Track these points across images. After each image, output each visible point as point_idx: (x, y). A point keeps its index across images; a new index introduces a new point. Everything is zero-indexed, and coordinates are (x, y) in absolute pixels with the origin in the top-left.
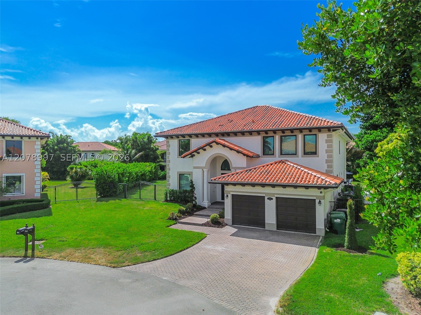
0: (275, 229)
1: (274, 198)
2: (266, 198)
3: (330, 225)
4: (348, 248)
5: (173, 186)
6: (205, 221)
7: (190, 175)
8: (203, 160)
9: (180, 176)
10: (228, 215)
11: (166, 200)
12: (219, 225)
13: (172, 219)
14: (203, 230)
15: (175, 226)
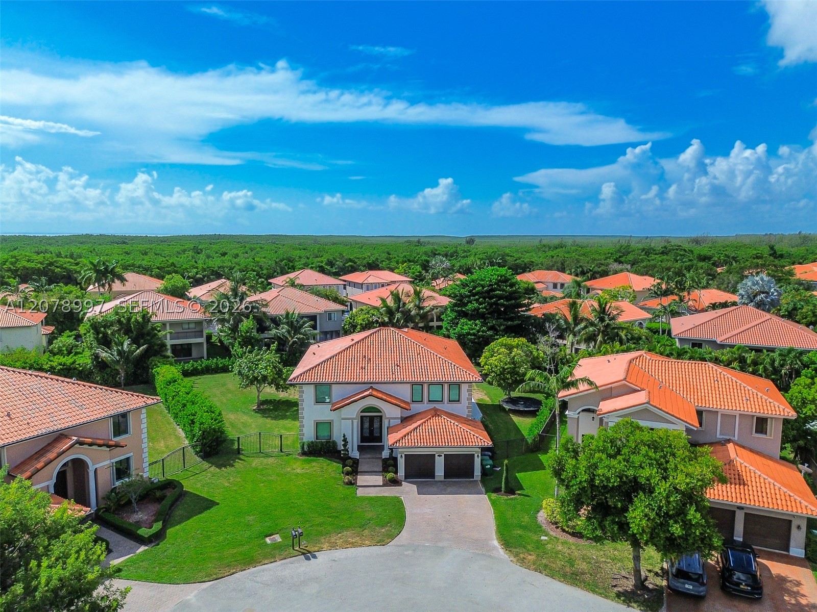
0: (442, 479)
1: (443, 455)
2: (436, 455)
3: (484, 473)
4: (505, 492)
5: (309, 435)
6: (378, 479)
7: (330, 424)
8: (354, 411)
9: (318, 424)
10: (401, 472)
11: (304, 453)
12: (395, 482)
13: (350, 483)
14: (390, 492)
15: (360, 492)
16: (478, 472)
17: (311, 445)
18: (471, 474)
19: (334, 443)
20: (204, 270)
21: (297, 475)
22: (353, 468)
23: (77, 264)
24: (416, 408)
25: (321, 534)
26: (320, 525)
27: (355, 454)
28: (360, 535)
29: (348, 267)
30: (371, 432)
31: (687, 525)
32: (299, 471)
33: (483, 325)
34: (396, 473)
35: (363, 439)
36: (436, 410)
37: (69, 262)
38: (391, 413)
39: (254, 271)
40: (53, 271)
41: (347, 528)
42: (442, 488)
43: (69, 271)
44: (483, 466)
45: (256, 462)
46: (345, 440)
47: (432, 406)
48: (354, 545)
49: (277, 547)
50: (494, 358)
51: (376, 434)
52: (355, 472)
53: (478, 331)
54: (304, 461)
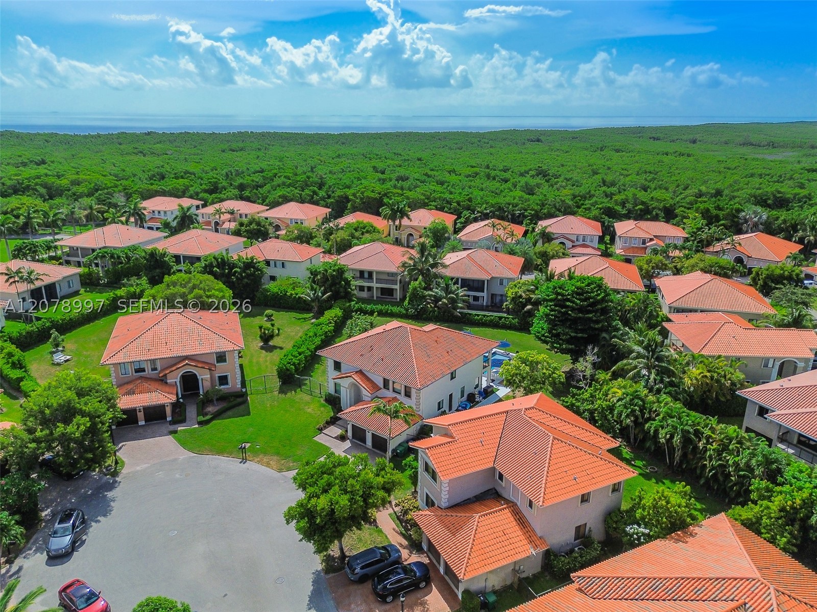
0: (370, 448)
1: (371, 433)
2: (367, 431)
5: (331, 389)
6: (338, 432)
8: (346, 384)
9: (336, 384)
10: (350, 434)
11: (326, 400)
12: (343, 439)
13: (320, 429)
14: (332, 443)
15: (318, 437)
17: (329, 396)
18: (385, 451)
21: (305, 412)
24: (384, 393)
32: (309, 410)
34: (347, 432)
47: (395, 395)
52: (332, 423)
54: (321, 404)
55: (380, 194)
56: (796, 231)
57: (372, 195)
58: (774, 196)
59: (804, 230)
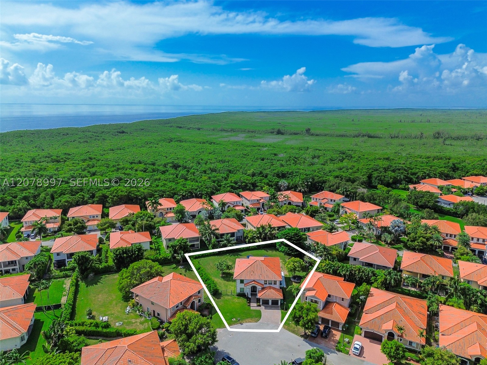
0: (271, 306)
1: (271, 300)
3: (281, 305)
4: (284, 310)
5: (238, 291)
6: (255, 304)
7: (244, 288)
8: (250, 287)
9: (241, 288)
10: (261, 303)
11: (237, 295)
12: (260, 306)
13: (249, 306)
14: (258, 308)
15: (252, 308)
16: (279, 304)
17: (239, 293)
18: (278, 304)
19: (245, 293)
20: (186, 191)
21: (236, 302)
22: (249, 300)
23: (139, 191)
24: (265, 286)
25: (244, 319)
26: (243, 316)
27: (250, 297)
28: (251, 319)
29: (243, 185)
30: (254, 290)
31: (308, 325)
32: (236, 301)
33: (288, 249)
34: (260, 303)
35: (252, 291)
36: (270, 287)
37: (135, 191)
38: (259, 288)
39: (205, 191)
40: (131, 195)
41: (249, 318)
42: (271, 308)
43: (136, 195)
44: (281, 302)
45: (226, 297)
46: (247, 293)
47: (269, 285)
48: (250, 322)
49: (235, 321)
50: (289, 265)
51: (255, 290)
52: (250, 303)
53: (287, 251)
54: (238, 298)
55: (126, 192)
56: (297, 188)
57: (123, 193)
58: (282, 173)
59: (300, 187)
